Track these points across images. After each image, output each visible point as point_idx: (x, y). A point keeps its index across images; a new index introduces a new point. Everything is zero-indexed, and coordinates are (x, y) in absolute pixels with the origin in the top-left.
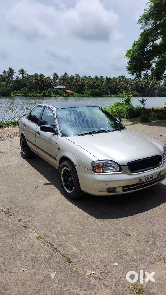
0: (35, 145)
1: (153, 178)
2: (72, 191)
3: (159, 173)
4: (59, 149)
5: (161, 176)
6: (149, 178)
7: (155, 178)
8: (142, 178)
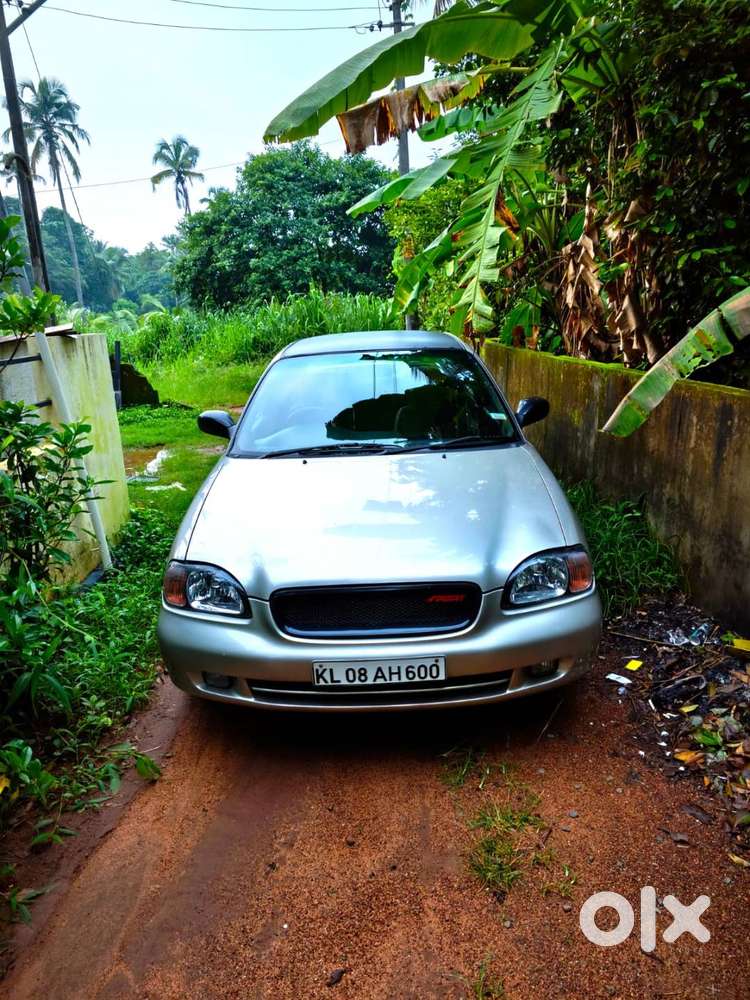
1: (395, 679)
3: (436, 666)
6: (371, 675)
7: (404, 680)
8: (328, 666)
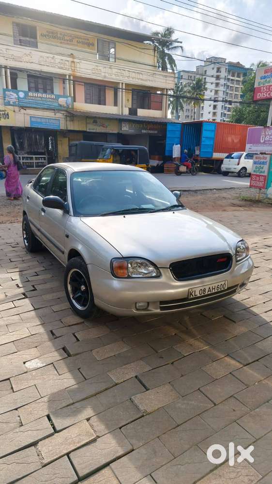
0: (39, 230)
1: (214, 291)
2: (86, 308)
3: (225, 284)
4: (67, 236)
5: (229, 288)
6: (207, 291)
7: (216, 291)
8: (194, 290)
